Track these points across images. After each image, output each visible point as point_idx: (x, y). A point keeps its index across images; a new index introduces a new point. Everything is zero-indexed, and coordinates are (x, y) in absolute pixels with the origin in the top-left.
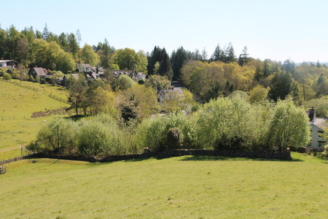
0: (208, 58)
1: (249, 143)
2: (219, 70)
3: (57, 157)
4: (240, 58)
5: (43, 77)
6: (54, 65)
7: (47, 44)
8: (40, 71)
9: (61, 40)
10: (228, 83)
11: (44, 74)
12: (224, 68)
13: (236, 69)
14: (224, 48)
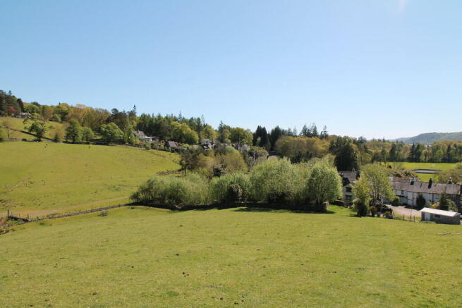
0: (298, 134)
1: (291, 198)
2: (303, 143)
3: (149, 206)
4: (321, 135)
5: (174, 148)
6: (184, 140)
7: (180, 125)
8: (172, 144)
9: (190, 122)
10: (308, 153)
11: (175, 146)
12: (307, 141)
13: (316, 142)
14: (309, 127)
